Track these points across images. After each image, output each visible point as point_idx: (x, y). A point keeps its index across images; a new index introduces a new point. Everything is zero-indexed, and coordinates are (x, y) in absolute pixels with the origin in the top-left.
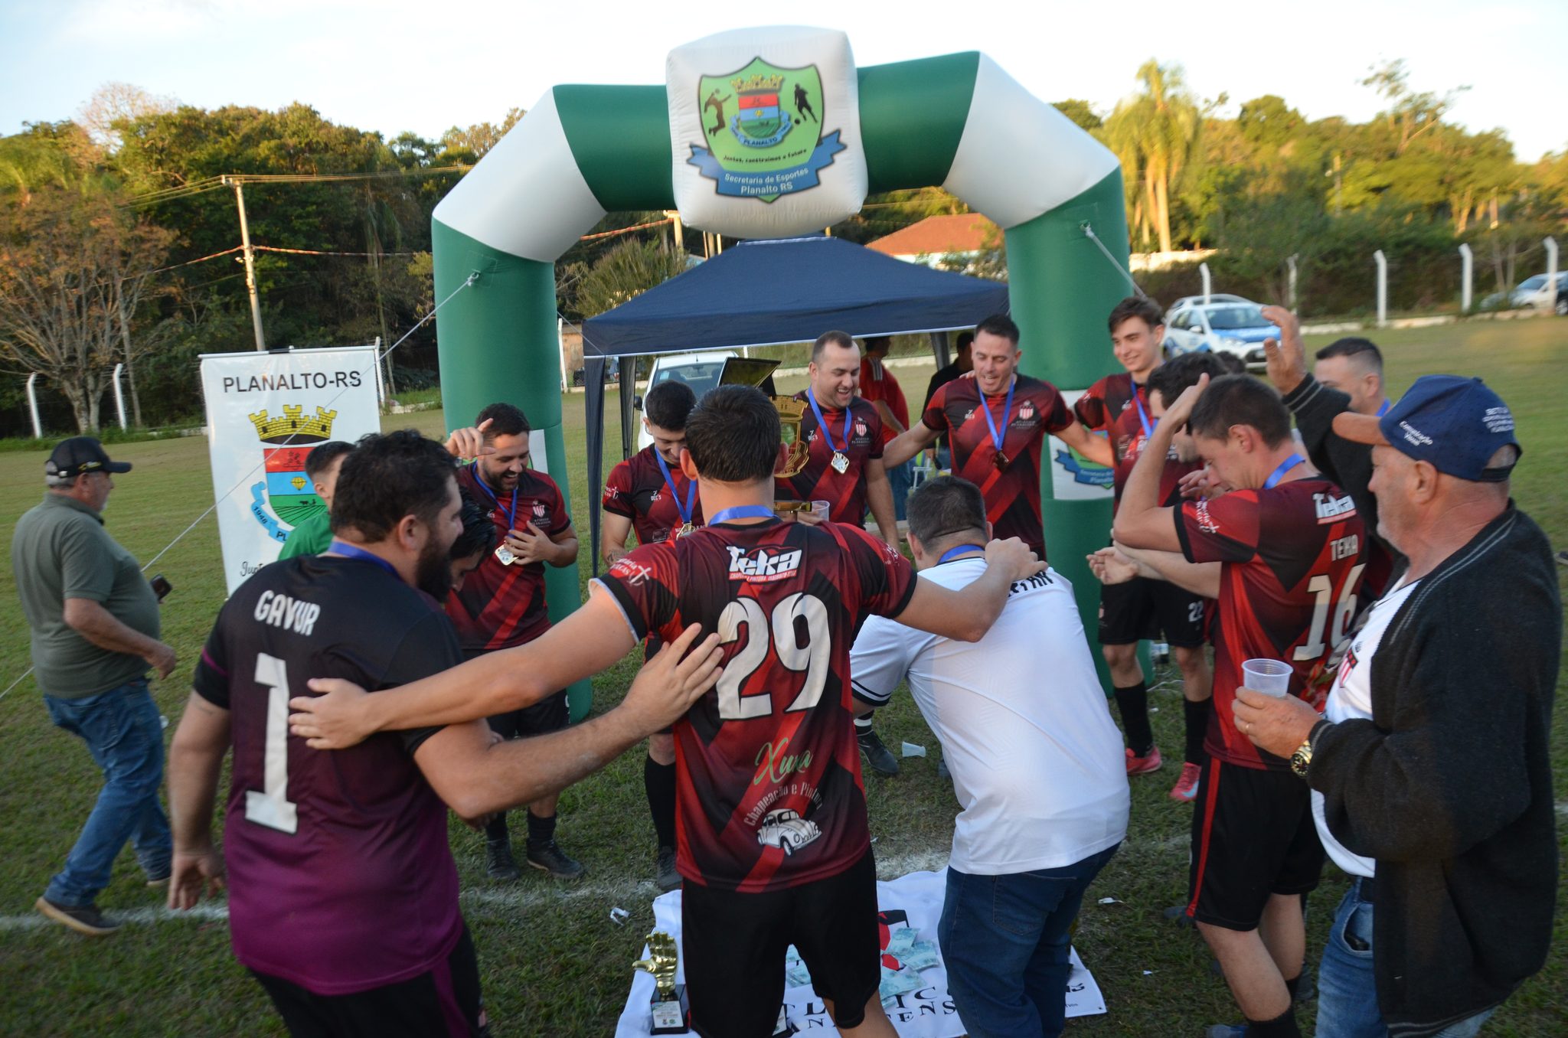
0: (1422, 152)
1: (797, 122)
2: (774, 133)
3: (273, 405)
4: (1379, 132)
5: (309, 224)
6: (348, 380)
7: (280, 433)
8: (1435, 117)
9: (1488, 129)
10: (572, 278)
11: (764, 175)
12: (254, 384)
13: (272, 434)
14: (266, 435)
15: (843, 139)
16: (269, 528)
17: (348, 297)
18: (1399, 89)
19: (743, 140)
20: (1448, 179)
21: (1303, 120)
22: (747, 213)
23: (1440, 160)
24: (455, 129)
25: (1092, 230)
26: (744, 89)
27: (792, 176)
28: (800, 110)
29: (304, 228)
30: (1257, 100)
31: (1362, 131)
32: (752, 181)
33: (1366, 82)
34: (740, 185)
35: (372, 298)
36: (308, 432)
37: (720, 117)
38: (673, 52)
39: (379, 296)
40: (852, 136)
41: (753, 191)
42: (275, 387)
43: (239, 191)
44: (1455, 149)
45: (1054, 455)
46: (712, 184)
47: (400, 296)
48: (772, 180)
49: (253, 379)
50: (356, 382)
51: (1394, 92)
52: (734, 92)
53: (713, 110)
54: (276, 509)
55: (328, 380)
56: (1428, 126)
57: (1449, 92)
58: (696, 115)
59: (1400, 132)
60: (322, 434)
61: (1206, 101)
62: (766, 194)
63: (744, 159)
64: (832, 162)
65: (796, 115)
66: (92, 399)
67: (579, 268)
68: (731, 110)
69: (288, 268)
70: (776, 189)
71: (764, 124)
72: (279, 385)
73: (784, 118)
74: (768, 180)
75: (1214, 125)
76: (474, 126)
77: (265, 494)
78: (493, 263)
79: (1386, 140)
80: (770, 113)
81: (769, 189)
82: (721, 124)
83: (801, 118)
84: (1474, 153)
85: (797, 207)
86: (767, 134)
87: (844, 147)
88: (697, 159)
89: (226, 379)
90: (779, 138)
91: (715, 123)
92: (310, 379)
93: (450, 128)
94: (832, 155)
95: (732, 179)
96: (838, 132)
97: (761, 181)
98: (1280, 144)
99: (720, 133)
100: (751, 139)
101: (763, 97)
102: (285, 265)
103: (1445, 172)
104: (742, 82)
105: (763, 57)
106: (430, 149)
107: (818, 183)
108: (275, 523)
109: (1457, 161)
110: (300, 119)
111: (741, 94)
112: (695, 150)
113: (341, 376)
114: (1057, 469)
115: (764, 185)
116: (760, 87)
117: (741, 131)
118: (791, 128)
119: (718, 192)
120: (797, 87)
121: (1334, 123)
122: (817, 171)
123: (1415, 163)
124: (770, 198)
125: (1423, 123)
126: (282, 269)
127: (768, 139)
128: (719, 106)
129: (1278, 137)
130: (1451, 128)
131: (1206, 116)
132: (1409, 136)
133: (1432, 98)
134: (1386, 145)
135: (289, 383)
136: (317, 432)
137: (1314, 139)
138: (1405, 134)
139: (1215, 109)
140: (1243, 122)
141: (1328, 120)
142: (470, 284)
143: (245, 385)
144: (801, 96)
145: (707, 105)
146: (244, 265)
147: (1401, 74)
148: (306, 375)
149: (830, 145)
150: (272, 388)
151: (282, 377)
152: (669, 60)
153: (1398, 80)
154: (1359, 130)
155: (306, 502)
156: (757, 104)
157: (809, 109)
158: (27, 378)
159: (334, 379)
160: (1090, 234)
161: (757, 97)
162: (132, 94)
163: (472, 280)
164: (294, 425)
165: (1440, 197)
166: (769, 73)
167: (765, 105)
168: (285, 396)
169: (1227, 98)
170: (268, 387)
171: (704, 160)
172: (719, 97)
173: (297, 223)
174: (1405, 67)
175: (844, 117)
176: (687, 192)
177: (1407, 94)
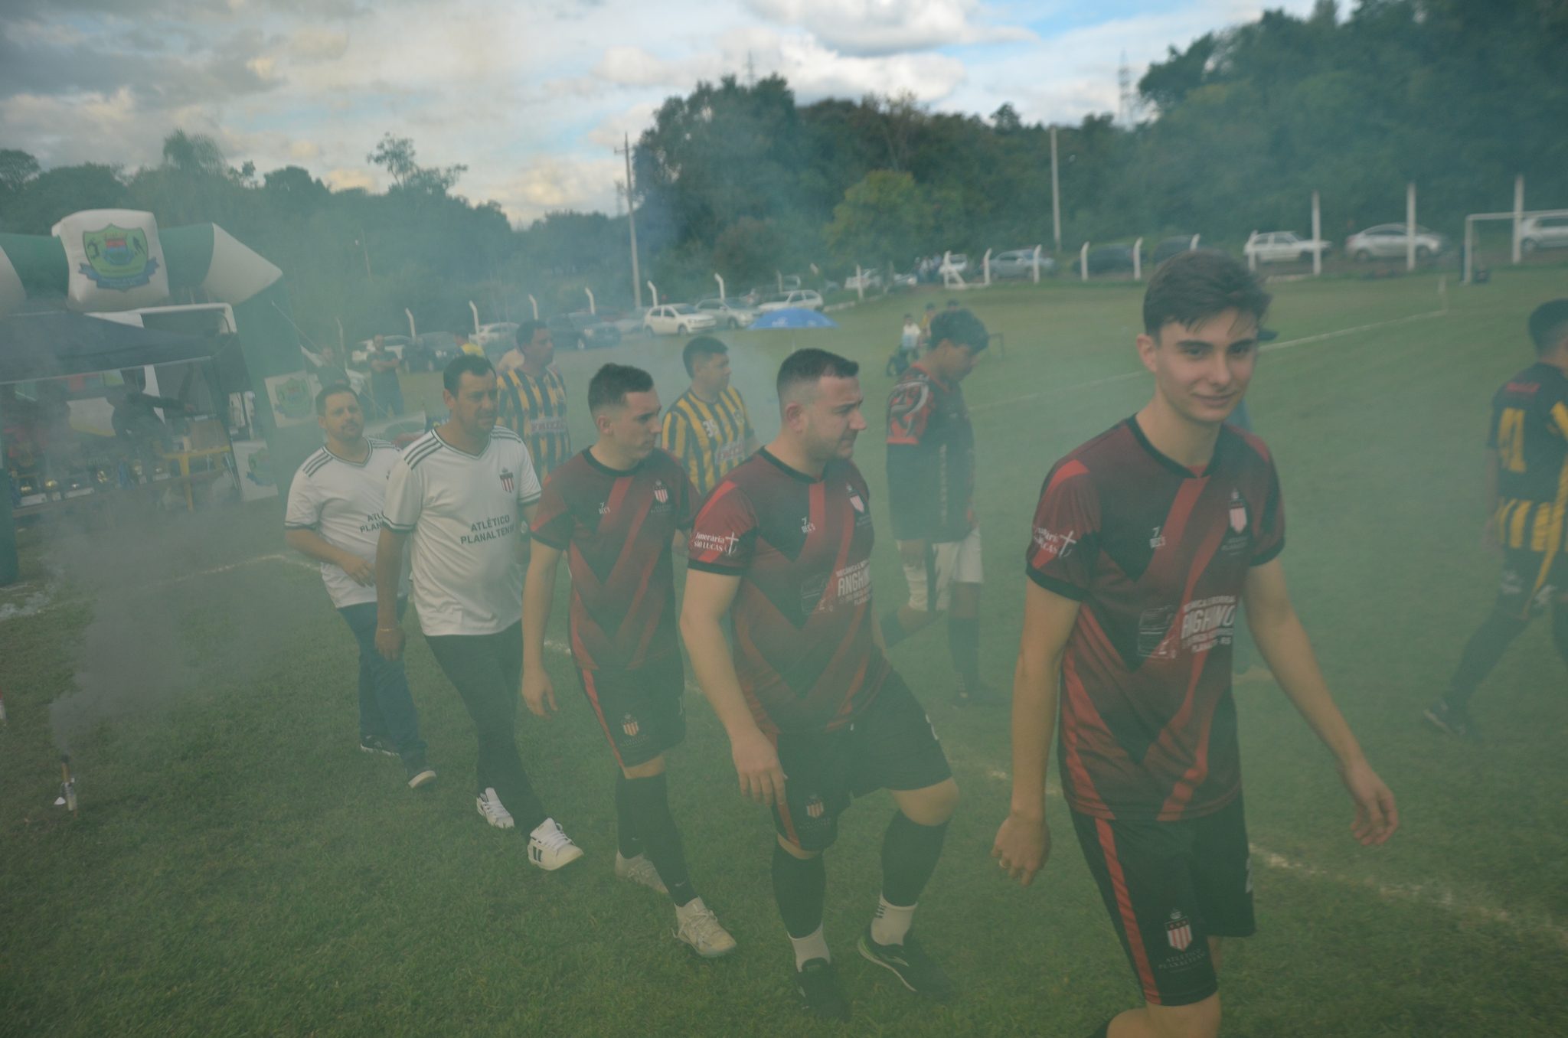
4: (394, 202)
8: (442, 192)
9: (485, 202)
15: (158, 262)
18: (409, 165)
21: (327, 190)
30: (280, 171)
31: (380, 200)
33: (378, 160)
37: (96, 249)
40: (161, 260)
44: (461, 219)
45: (273, 406)
46: (94, 283)
51: (403, 169)
53: (92, 248)
56: (436, 199)
57: (449, 170)
61: (233, 171)
75: (244, 193)
82: (97, 254)
85: (138, 293)
87: (157, 266)
96: (154, 260)
98: (306, 215)
109: (464, 230)
114: (276, 413)
119: (98, 286)
121: (356, 193)
123: (430, 231)
129: (304, 207)
130: (457, 200)
131: (232, 185)
132: (421, 208)
133: (436, 175)
137: (338, 209)
138: (418, 205)
139: (241, 179)
140: (270, 191)
141: (350, 190)
144: (136, 242)
147: (409, 152)
149: (152, 265)
153: (407, 158)
154: (378, 200)
160: (273, 303)
169: (253, 169)
174: (410, 147)
175: (156, 252)
176: (79, 285)
177: (415, 171)
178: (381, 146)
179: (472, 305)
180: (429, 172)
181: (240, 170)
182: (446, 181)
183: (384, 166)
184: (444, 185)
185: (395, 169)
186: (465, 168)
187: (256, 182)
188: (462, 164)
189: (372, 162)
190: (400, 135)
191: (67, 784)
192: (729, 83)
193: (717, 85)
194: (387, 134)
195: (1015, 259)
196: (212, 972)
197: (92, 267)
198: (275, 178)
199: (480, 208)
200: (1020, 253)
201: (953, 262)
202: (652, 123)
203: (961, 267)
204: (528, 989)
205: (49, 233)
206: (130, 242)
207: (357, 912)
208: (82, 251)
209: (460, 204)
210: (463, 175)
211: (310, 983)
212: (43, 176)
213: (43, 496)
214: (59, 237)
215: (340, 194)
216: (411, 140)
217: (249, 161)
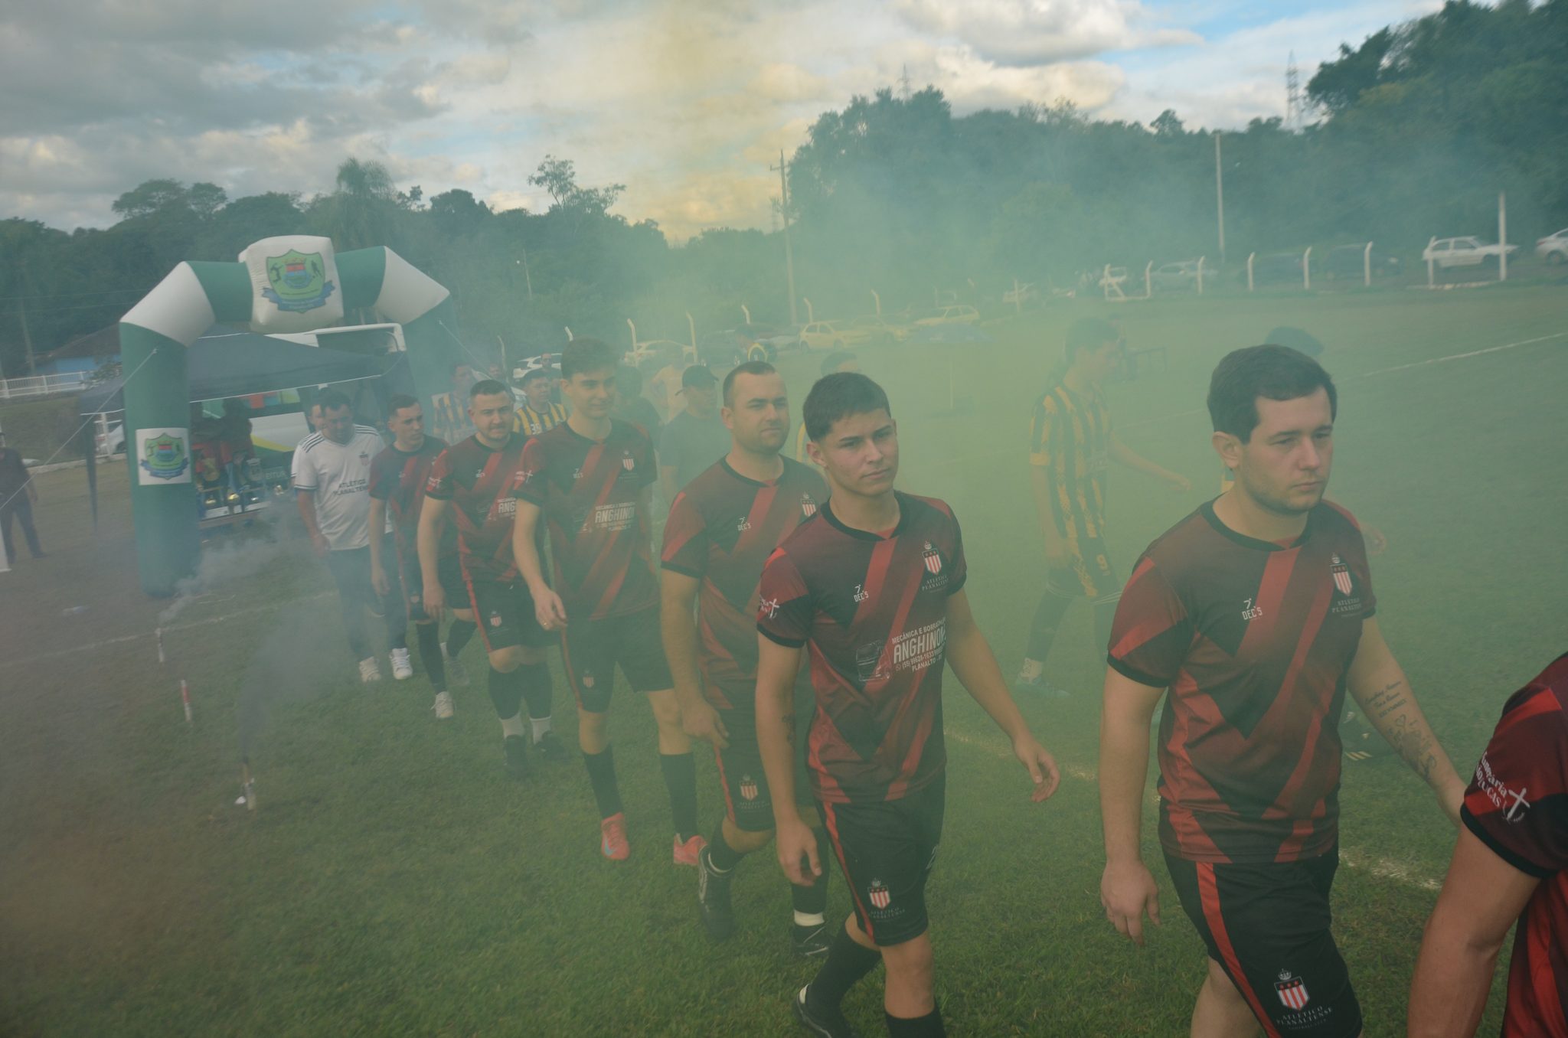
0: (591, 241)
1: (314, 277)
4: (554, 222)
8: (601, 210)
9: (643, 220)
15: (334, 284)
18: (569, 186)
20: (616, 263)
21: (490, 211)
30: (445, 194)
31: (541, 221)
33: (539, 181)
37: (278, 275)
40: (336, 283)
44: (618, 238)
46: (275, 306)
51: (562, 190)
53: (274, 272)
56: (595, 218)
57: (607, 190)
58: (266, 275)
59: (572, 223)
61: (402, 195)
64: (330, 294)
68: (283, 272)
74: (303, 303)
75: (411, 216)
85: (315, 315)
91: (276, 278)
96: (331, 281)
105: (295, 248)
107: (324, 304)
121: (519, 214)
128: (277, 270)
129: (469, 229)
131: (402, 209)
133: (594, 195)
137: (502, 229)
139: (409, 203)
140: (436, 214)
141: (513, 211)
142: (155, 353)
144: (314, 265)
147: (569, 172)
149: (328, 288)
153: (567, 179)
154: (539, 220)
157: (318, 271)
160: (441, 323)
169: (420, 193)
172: (277, 266)
174: (570, 168)
175: (332, 275)
176: (262, 309)
177: (575, 191)
178: (542, 168)
179: (630, 323)
180: (588, 192)
181: (408, 195)
182: (604, 201)
183: (545, 188)
184: (603, 205)
185: (555, 189)
186: (622, 188)
187: (423, 206)
188: (620, 185)
189: (533, 183)
190: (559, 157)
191: (247, 784)
192: (884, 96)
193: (872, 99)
194: (548, 156)
195: (1178, 270)
196: (380, 971)
197: (273, 290)
198: (441, 201)
199: (637, 225)
200: (1182, 264)
201: (1113, 274)
202: (807, 139)
203: (1121, 279)
204: (684, 1002)
205: (236, 259)
206: (308, 266)
207: (519, 917)
208: (265, 276)
209: (617, 223)
210: (619, 191)
211: (473, 986)
212: (229, 206)
213: (226, 508)
214: (244, 264)
215: (502, 215)
216: (571, 162)
217: (416, 185)
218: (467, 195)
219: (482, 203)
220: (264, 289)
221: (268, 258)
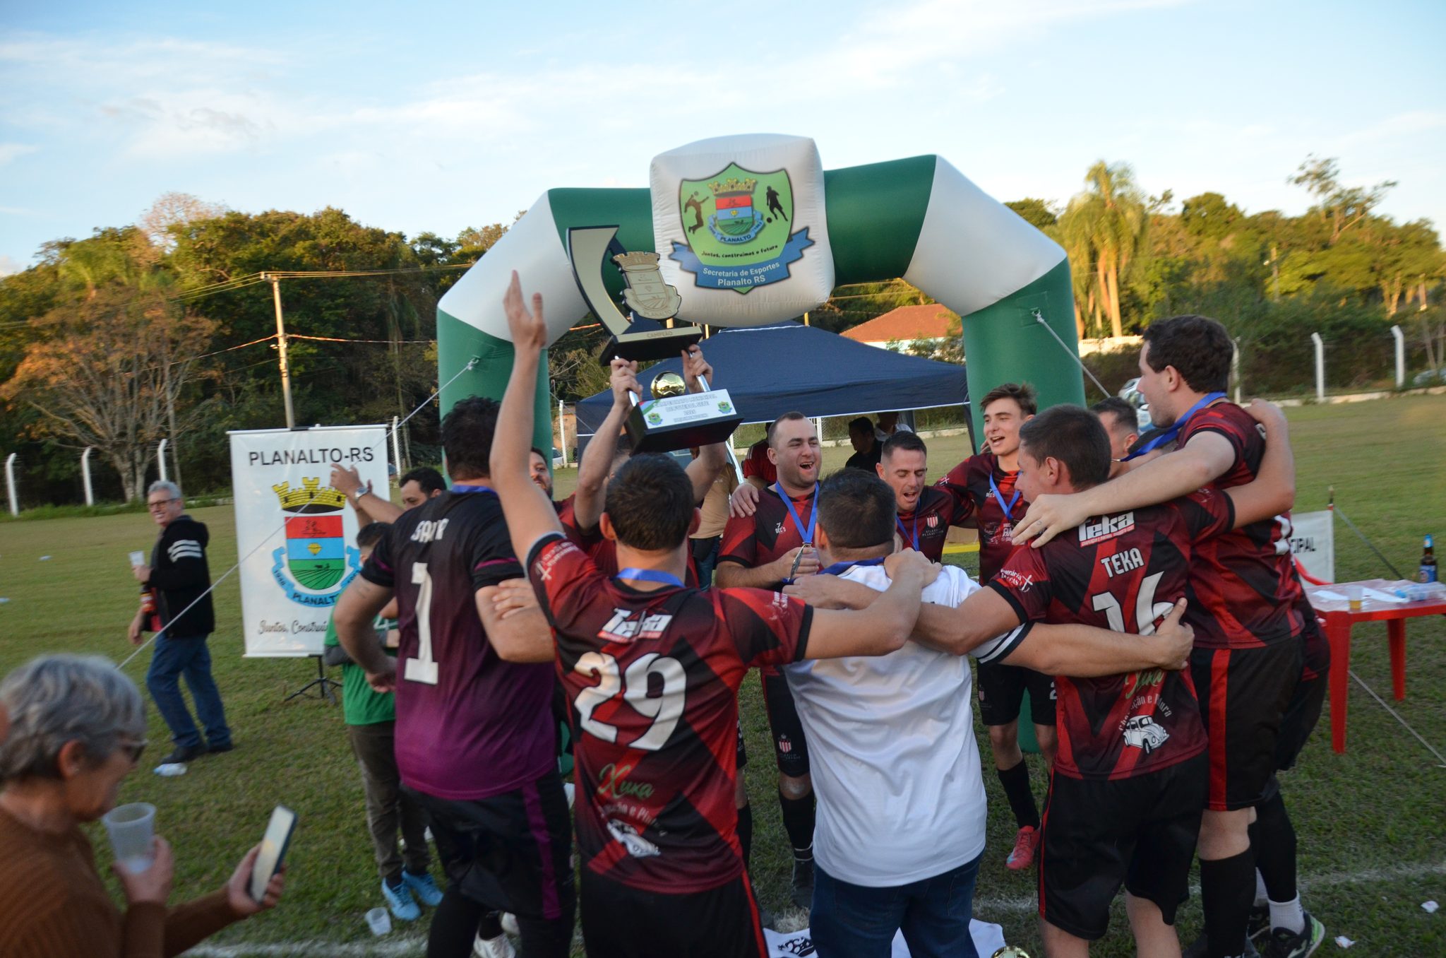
0: (1352, 243)
1: (769, 220)
2: (748, 230)
3: (294, 477)
4: (1311, 225)
5: (337, 315)
6: (362, 455)
7: (299, 502)
8: (1364, 211)
9: (1414, 220)
10: (573, 363)
11: (738, 269)
12: (277, 458)
13: (292, 504)
14: (287, 505)
15: (811, 235)
16: (286, 590)
17: (370, 380)
18: (1330, 186)
19: (719, 237)
20: (1378, 266)
21: (1241, 215)
22: (726, 304)
23: (1370, 250)
24: (470, 230)
25: (1042, 317)
26: (720, 191)
27: (764, 269)
28: (772, 210)
29: (333, 318)
30: (1198, 197)
31: (1296, 224)
32: (728, 274)
33: (1298, 181)
34: (718, 277)
35: (392, 381)
36: (324, 502)
38: (656, 159)
39: (398, 379)
40: (820, 233)
41: (729, 284)
42: (296, 460)
43: (276, 285)
44: (1383, 240)
46: (692, 277)
47: (417, 380)
48: (746, 273)
49: (276, 453)
50: (369, 457)
51: (1324, 189)
52: (711, 194)
53: (692, 210)
54: (295, 573)
55: (344, 454)
56: (1358, 219)
57: (1375, 188)
58: (677, 215)
59: (1331, 226)
60: (338, 504)
61: (1152, 199)
62: (741, 286)
63: (720, 255)
64: (802, 256)
65: (768, 214)
66: (138, 471)
67: (579, 354)
68: (709, 210)
69: (317, 354)
70: (750, 281)
71: (739, 223)
72: (300, 459)
73: (758, 217)
74: (743, 273)
75: (1160, 220)
76: (487, 227)
77: (285, 558)
78: (492, 350)
79: (1319, 232)
80: (744, 213)
81: (744, 281)
82: (700, 223)
83: (772, 216)
84: (1402, 242)
85: (769, 299)
86: (742, 232)
87: (812, 243)
88: (677, 255)
89: (251, 453)
90: (753, 235)
91: (695, 223)
92: (327, 453)
93: (465, 229)
94: (801, 251)
95: (709, 272)
96: (807, 229)
97: (736, 274)
98: (1220, 238)
99: (699, 231)
100: (727, 236)
101: (738, 199)
102: (315, 351)
103: (1375, 261)
104: (719, 185)
105: (738, 163)
106: (447, 248)
107: (789, 276)
108: (292, 585)
109: (1385, 250)
110: (333, 222)
111: (716, 195)
112: (676, 246)
113: (355, 452)
115: (739, 278)
116: (735, 189)
117: (718, 230)
118: (764, 226)
119: (697, 285)
120: (769, 188)
121: (1270, 217)
122: (788, 264)
123: (1347, 253)
124: (744, 290)
125: (1354, 214)
126: (311, 355)
127: (742, 236)
128: (698, 206)
129: (1219, 231)
130: (1380, 220)
131: (1152, 212)
132: (1340, 229)
133: (1359, 194)
134: (1319, 236)
135: (308, 458)
136: (333, 502)
137: (1252, 233)
138: (1336, 226)
139: (1159, 207)
140: (1186, 218)
141: (1264, 214)
142: (470, 368)
143: (269, 459)
145: (687, 205)
146: (277, 352)
147: (1332, 171)
148: (324, 450)
149: (799, 241)
150: (293, 461)
151: (302, 452)
152: (653, 166)
153: (1328, 178)
154: (1294, 223)
155: (320, 567)
156: (733, 205)
157: (780, 208)
158: (83, 451)
159: (348, 453)
160: (1041, 320)
161: (734, 198)
162: (187, 202)
163: (473, 365)
164: (312, 495)
165: (1372, 283)
166: (743, 177)
167: (740, 206)
168: (304, 469)
169: (1171, 196)
170: (289, 461)
171: (684, 255)
172: (698, 199)
173: (326, 314)
174: (1334, 166)
175: (813, 222)
177: (1336, 191)
178: (1302, 168)
179: (1396, 330)
180: (1354, 190)
181: (1159, 197)
182: (1370, 200)
183: (1306, 185)
184: (1368, 205)
185: (1316, 189)
186: (1394, 184)
187: (1173, 209)
188: (1392, 180)
189: (1292, 183)
190: (1322, 157)
194: (1309, 155)
197: (689, 247)
199: (1406, 228)
209: (1382, 225)
210: (1391, 190)
215: (1255, 218)
216: (1336, 159)
217: (1168, 189)
218: (1222, 198)
219: (1234, 206)
220: (673, 243)
221: (684, 180)
